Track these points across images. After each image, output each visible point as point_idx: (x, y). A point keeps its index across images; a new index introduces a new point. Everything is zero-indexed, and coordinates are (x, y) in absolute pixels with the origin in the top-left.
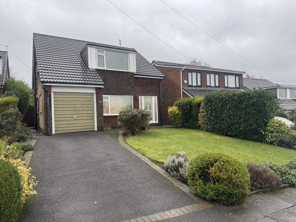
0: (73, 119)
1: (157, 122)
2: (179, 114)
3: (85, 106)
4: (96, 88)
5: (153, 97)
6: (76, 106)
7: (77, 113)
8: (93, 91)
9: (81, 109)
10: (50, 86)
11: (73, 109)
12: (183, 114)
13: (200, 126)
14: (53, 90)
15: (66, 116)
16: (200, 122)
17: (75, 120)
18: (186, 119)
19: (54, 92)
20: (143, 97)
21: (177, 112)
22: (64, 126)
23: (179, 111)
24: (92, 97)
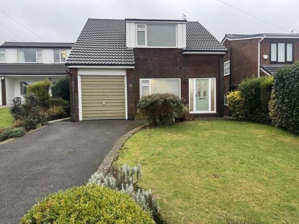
0: (101, 105)
1: (215, 112)
2: (240, 101)
3: (114, 91)
4: (127, 69)
5: (210, 80)
6: (104, 91)
7: (105, 99)
8: (124, 73)
9: (111, 94)
10: (76, 69)
11: (102, 94)
12: (246, 102)
13: (270, 120)
14: (80, 73)
15: (93, 101)
16: (270, 114)
17: (104, 106)
18: (251, 108)
19: (81, 76)
20: (195, 79)
21: (238, 98)
22: (92, 112)
23: (242, 97)
24: (122, 80)
